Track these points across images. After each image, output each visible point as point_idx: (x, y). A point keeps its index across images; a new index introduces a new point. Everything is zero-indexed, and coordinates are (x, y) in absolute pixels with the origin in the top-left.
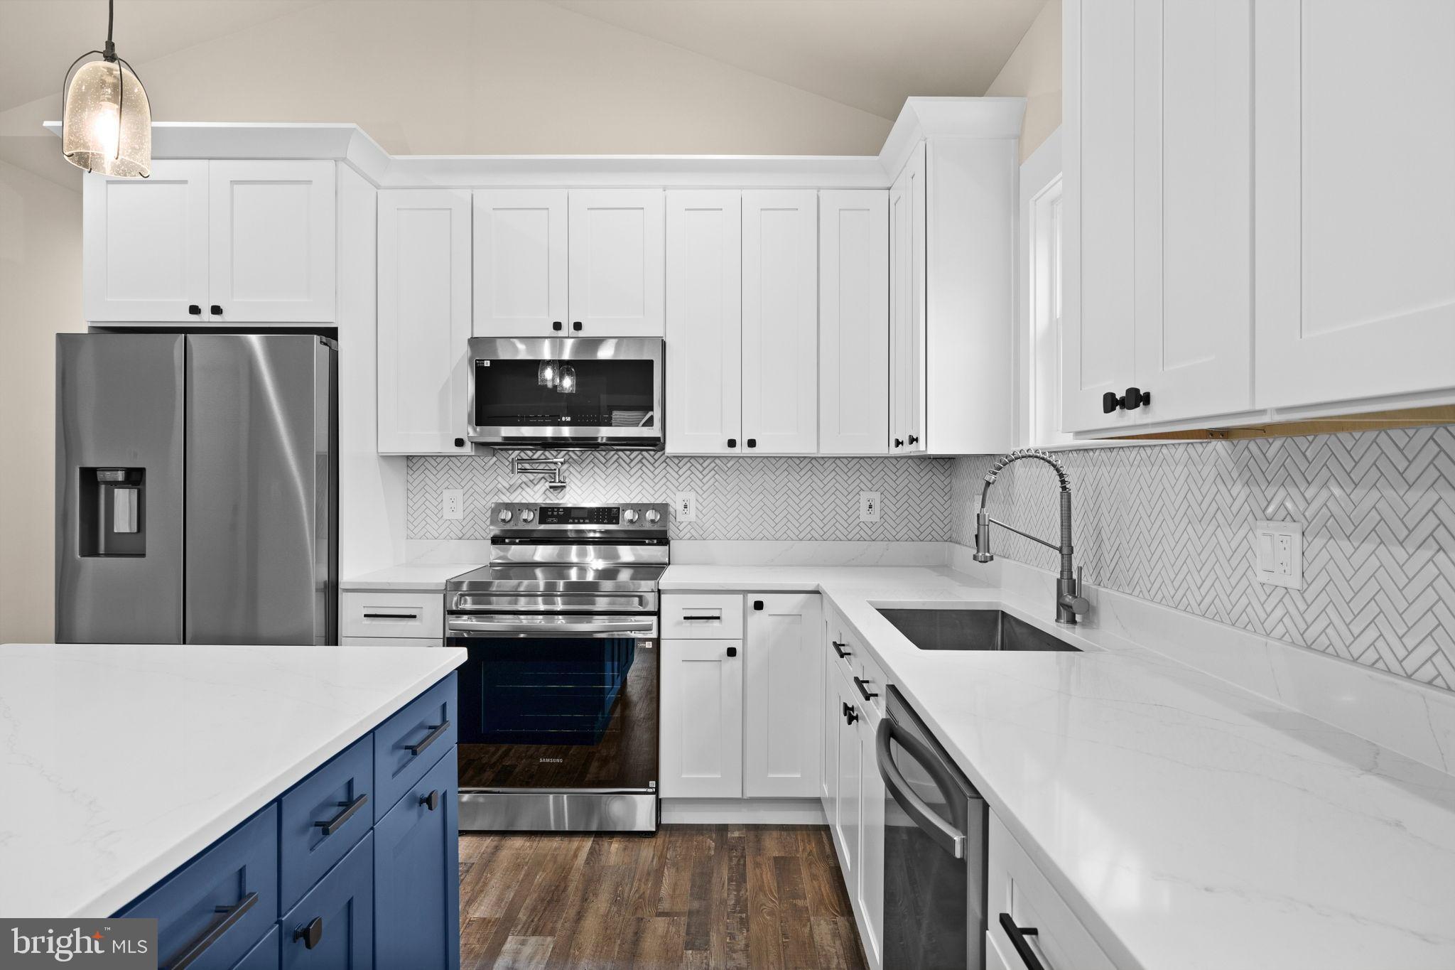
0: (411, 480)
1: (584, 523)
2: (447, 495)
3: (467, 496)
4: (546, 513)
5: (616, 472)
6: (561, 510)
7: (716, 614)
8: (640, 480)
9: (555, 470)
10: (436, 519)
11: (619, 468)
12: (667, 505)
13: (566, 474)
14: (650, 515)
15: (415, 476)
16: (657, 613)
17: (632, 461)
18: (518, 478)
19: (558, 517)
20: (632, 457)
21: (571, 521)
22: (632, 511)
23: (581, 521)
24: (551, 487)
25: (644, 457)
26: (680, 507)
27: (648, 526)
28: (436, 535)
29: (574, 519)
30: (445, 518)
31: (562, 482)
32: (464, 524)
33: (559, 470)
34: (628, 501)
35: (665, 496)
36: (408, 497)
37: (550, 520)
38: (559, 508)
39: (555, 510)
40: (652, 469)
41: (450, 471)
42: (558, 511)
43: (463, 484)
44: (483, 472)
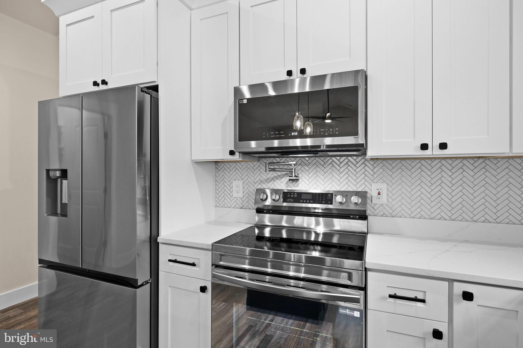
0: (217, 175)
1: (310, 203)
2: (235, 183)
3: (245, 184)
4: (287, 196)
5: (331, 170)
6: (296, 194)
7: (420, 297)
8: (347, 175)
9: (292, 169)
10: (229, 197)
11: (333, 168)
12: (366, 192)
13: (299, 172)
14: (354, 199)
15: (219, 173)
16: (364, 289)
17: (341, 163)
18: (272, 174)
19: (293, 198)
20: (341, 160)
21: (301, 201)
22: (341, 196)
23: (308, 201)
24: (290, 180)
25: (349, 161)
26: (375, 194)
27: (352, 207)
28: (230, 206)
29: (303, 200)
30: (234, 196)
31: (296, 177)
32: (243, 200)
33: (295, 169)
34: (338, 189)
35: (364, 186)
36: (216, 185)
37: (289, 200)
38: (294, 193)
39: (292, 194)
40: (355, 168)
41: (237, 171)
42: (294, 195)
43: (243, 177)
44: (253, 171)
